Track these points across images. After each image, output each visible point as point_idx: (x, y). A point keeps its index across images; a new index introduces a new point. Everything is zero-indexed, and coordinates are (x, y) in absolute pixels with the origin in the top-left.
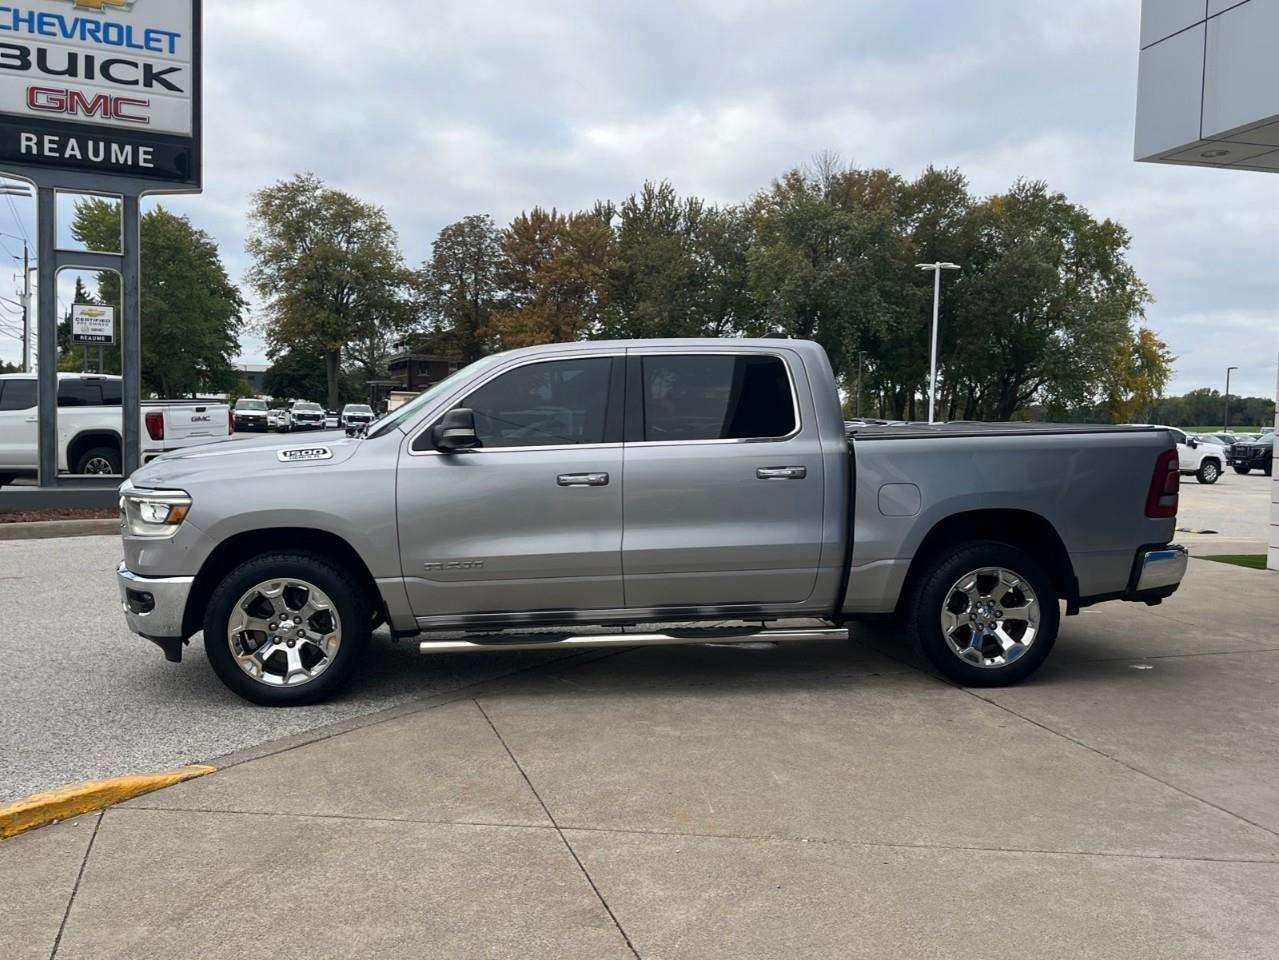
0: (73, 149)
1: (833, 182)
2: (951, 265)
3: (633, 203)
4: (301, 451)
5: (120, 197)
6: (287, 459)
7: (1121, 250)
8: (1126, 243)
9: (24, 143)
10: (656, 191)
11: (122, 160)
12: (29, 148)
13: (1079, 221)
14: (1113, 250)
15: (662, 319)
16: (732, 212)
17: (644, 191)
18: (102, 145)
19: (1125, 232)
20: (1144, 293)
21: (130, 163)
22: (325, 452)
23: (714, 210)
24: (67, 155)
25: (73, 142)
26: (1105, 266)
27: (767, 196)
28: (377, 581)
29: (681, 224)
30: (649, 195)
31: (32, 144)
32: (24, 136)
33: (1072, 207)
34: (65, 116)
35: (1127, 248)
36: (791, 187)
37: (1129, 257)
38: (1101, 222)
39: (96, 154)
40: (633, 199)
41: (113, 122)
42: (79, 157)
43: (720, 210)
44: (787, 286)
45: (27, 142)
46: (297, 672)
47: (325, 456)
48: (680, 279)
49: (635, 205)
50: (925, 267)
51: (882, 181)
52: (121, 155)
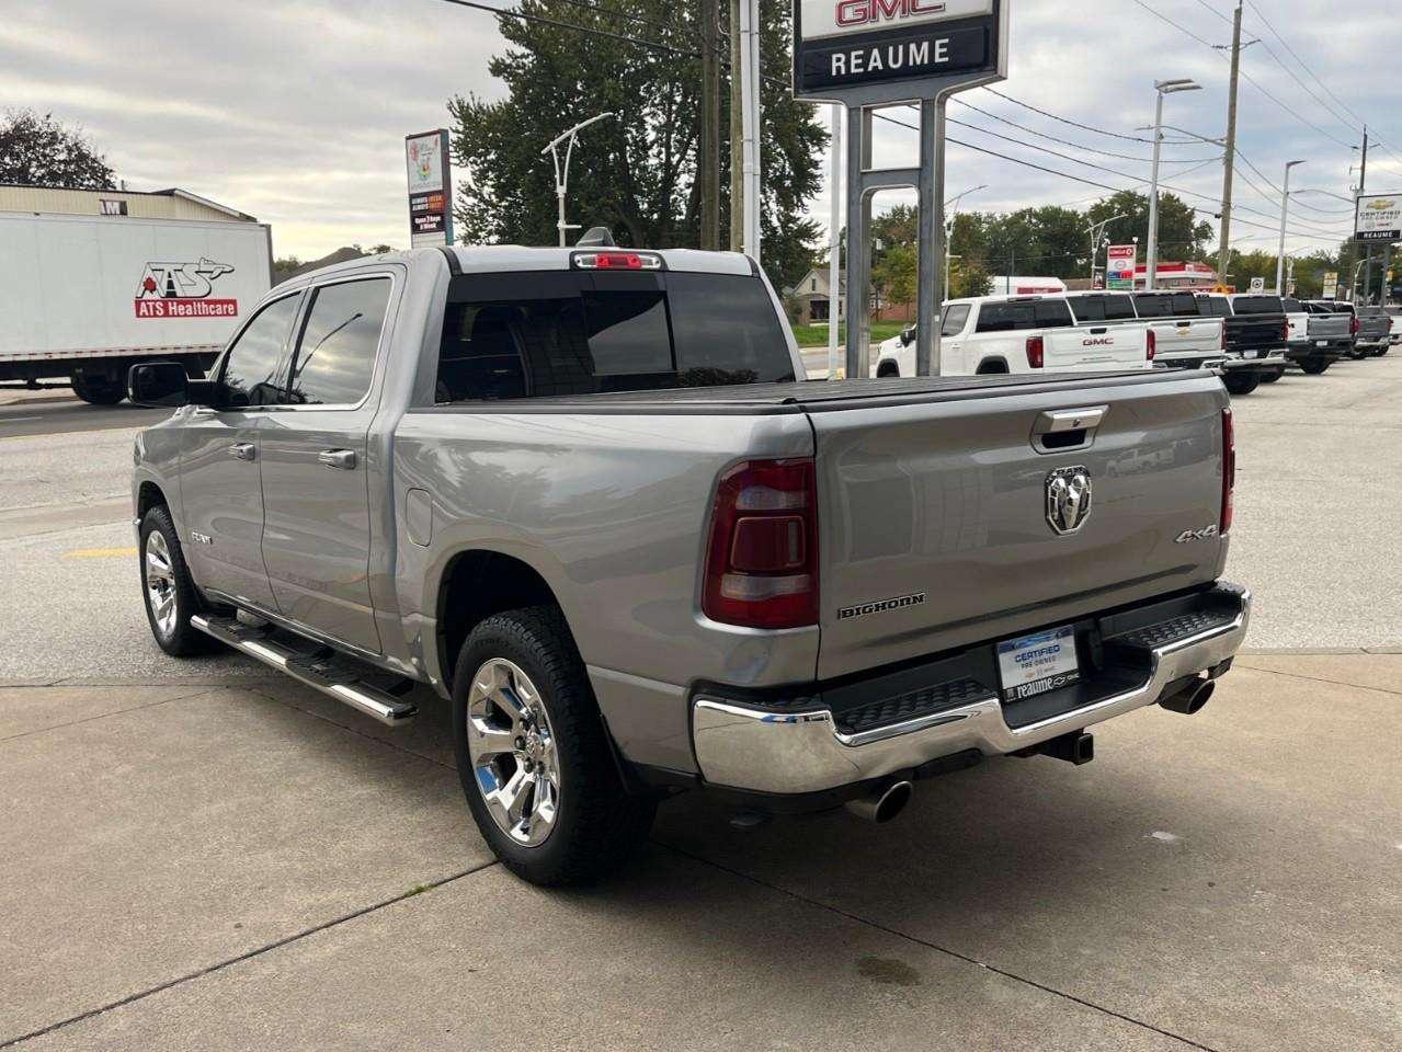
0: (875, 61)
5: (918, 103)
9: (835, 64)
11: (918, 62)
12: (839, 69)
18: (901, 48)
21: (926, 62)
24: (870, 69)
25: (875, 52)
31: (842, 64)
32: (834, 57)
34: (869, 26)
39: (896, 61)
41: (912, 19)
42: (881, 67)
45: (837, 63)
52: (918, 54)
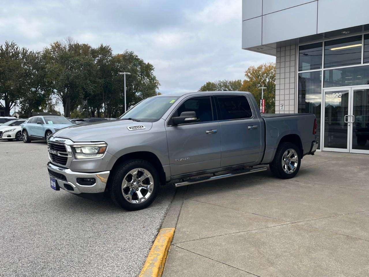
1: (71, 46)
2: (129, 73)
3: (2, 48)
4: (135, 127)
6: (132, 129)
7: (152, 71)
8: (153, 69)
10: (10, 44)
13: (141, 63)
14: (150, 71)
15: (17, 87)
16: (39, 53)
17: (5, 44)
19: (153, 66)
20: (158, 83)
22: (143, 127)
23: (32, 52)
26: (148, 76)
27: (48, 49)
28: (163, 166)
29: (20, 56)
30: (7, 46)
33: (139, 59)
35: (154, 71)
36: (57, 47)
37: (154, 73)
38: (147, 63)
40: (1, 47)
43: (35, 52)
44: (61, 77)
46: (142, 198)
47: (143, 128)
48: (22, 74)
49: (2, 49)
50: (121, 73)
51: (86, 48)
